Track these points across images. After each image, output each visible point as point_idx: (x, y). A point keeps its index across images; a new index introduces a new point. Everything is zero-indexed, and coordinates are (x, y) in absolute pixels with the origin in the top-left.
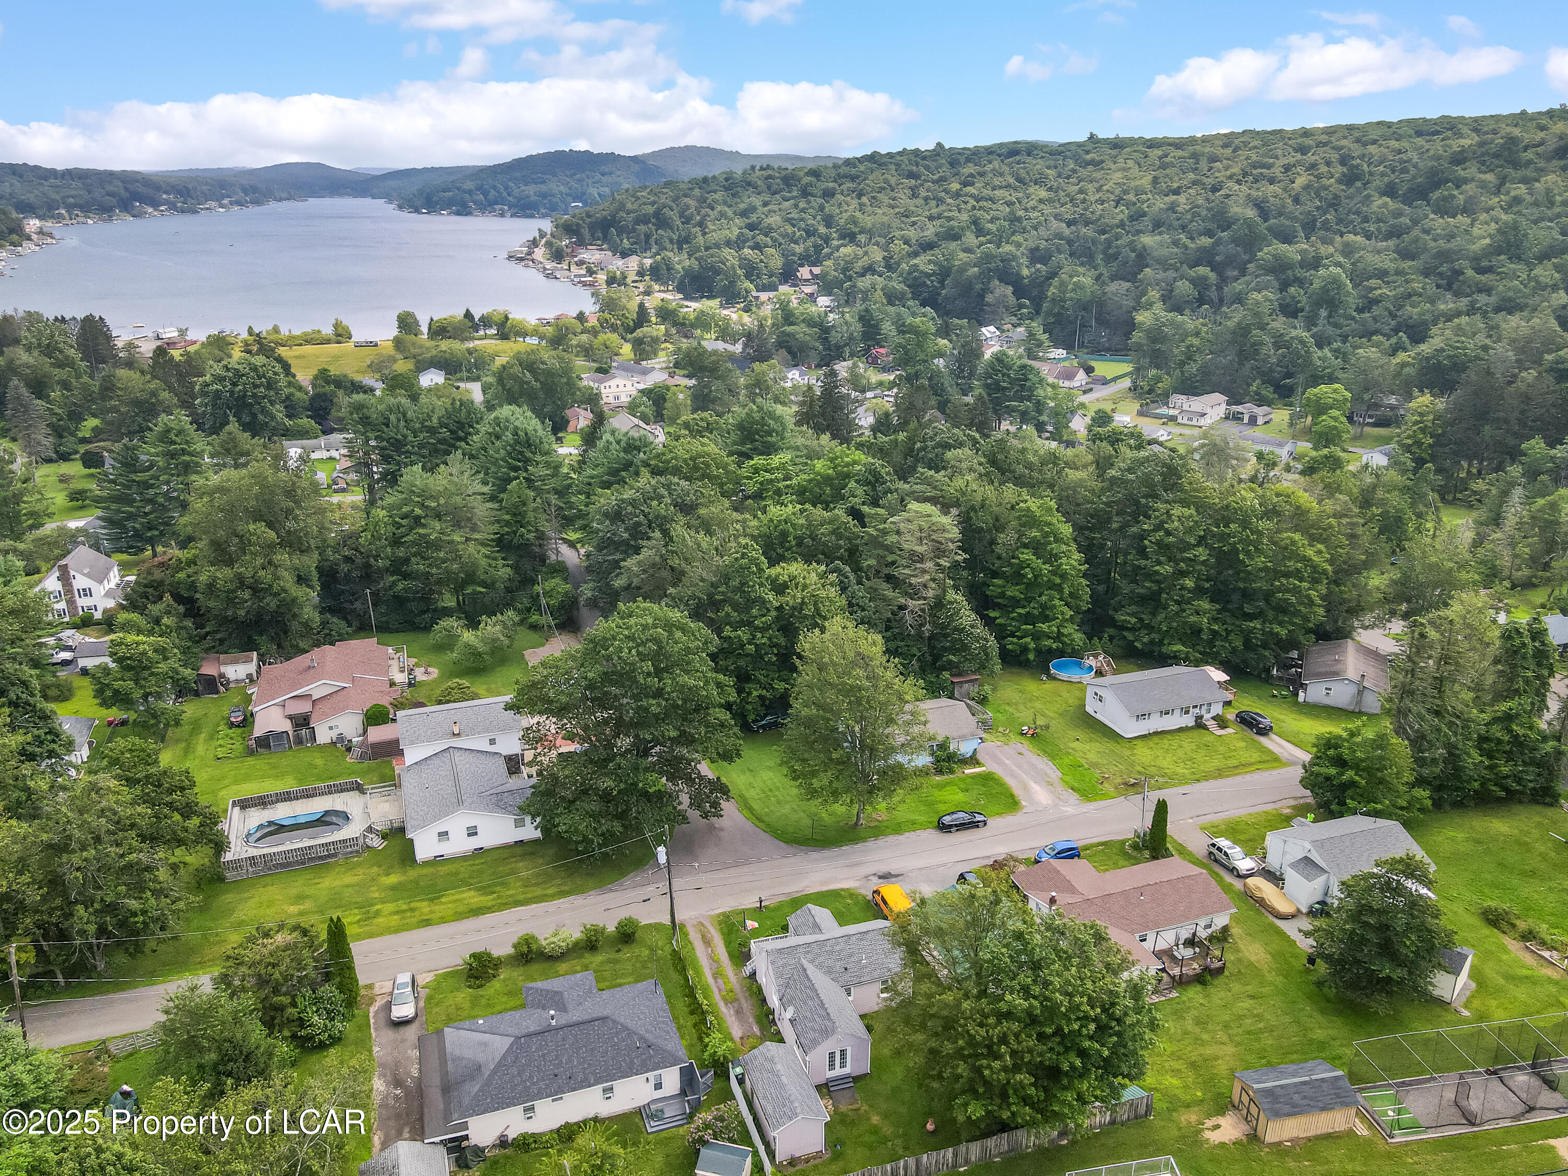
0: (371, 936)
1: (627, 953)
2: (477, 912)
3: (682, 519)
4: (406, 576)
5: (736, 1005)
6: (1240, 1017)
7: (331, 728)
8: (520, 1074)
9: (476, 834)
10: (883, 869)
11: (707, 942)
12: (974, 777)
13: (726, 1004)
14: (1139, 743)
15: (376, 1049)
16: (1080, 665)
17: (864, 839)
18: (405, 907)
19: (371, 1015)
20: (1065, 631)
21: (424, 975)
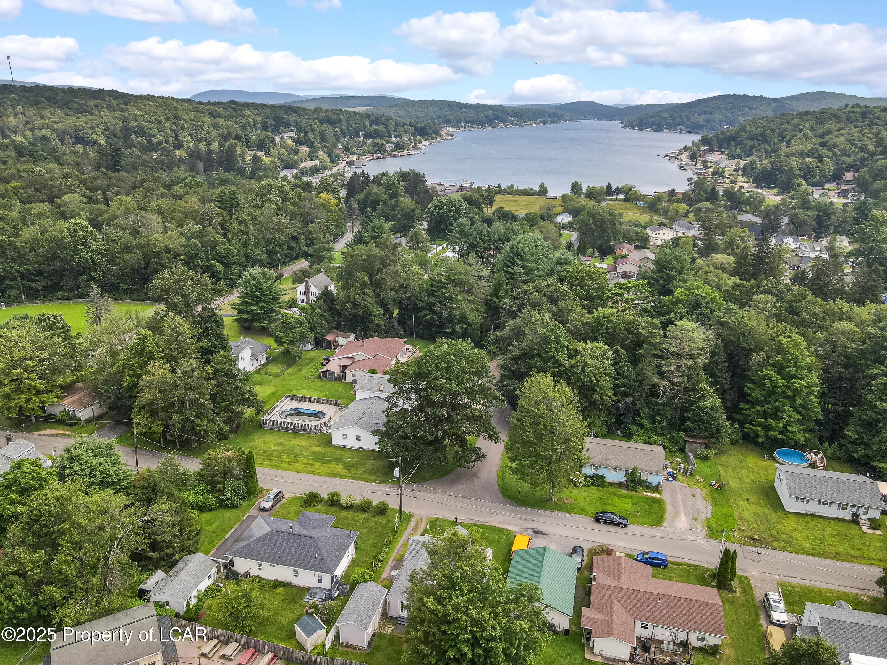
1: (377, 519)
2: (335, 475)
4: (434, 312)
5: (398, 562)
7: (353, 375)
8: (263, 546)
9: (360, 440)
11: (416, 528)
12: (647, 498)
13: (393, 560)
15: (247, 515)
16: (801, 456)
17: (546, 509)
18: (310, 462)
19: (257, 502)
20: (790, 429)
21: (291, 494)
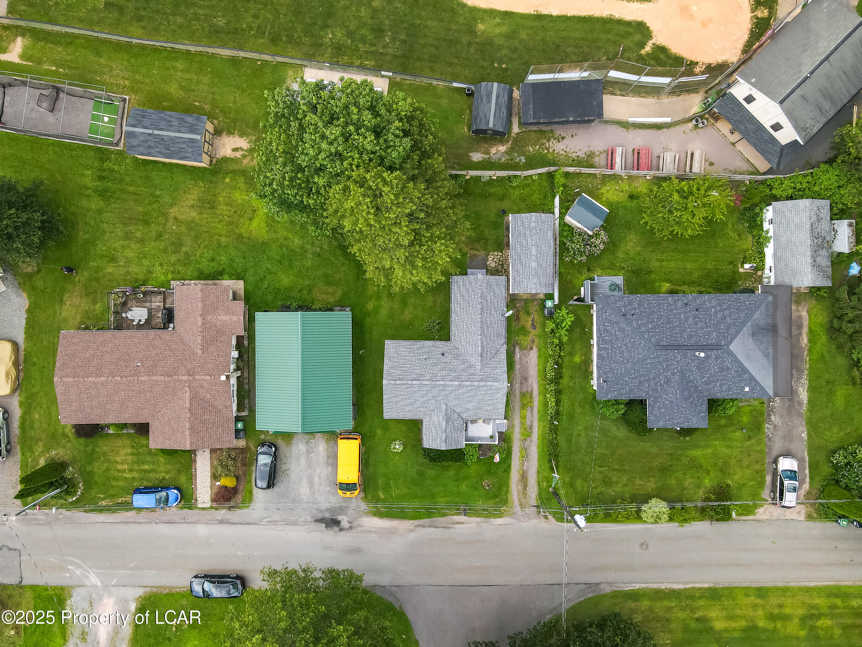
5: (524, 389)
8: (724, 317)
11: (524, 478)
13: (531, 393)
15: (804, 435)
18: (779, 625)
21: (764, 517)
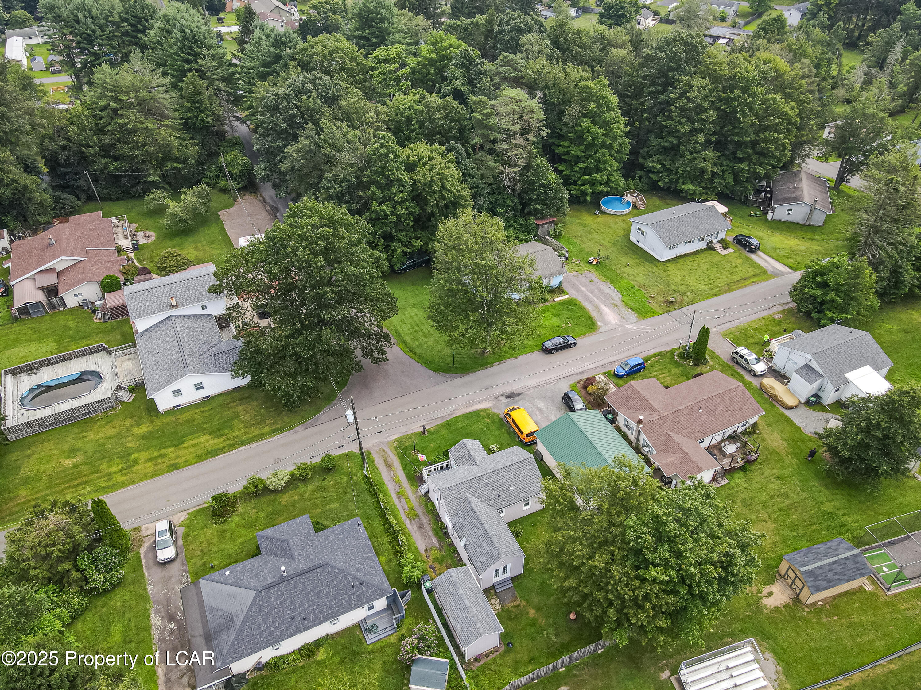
0: (133, 482)
1: (330, 482)
2: (213, 453)
3: (326, 110)
4: (116, 159)
5: (417, 521)
6: (773, 497)
7: (76, 296)
8: (265, 621)
9: (202, 387)
10: (508, 389)
11: (389, 466)
12: (561, 303)
13: (410, 520)
14: (671, 266)
15: (149, 587)
17: (491, 364)
18: (156, 454)
19: (142, 555)
20: (612, 178)
21: (179, 515)
